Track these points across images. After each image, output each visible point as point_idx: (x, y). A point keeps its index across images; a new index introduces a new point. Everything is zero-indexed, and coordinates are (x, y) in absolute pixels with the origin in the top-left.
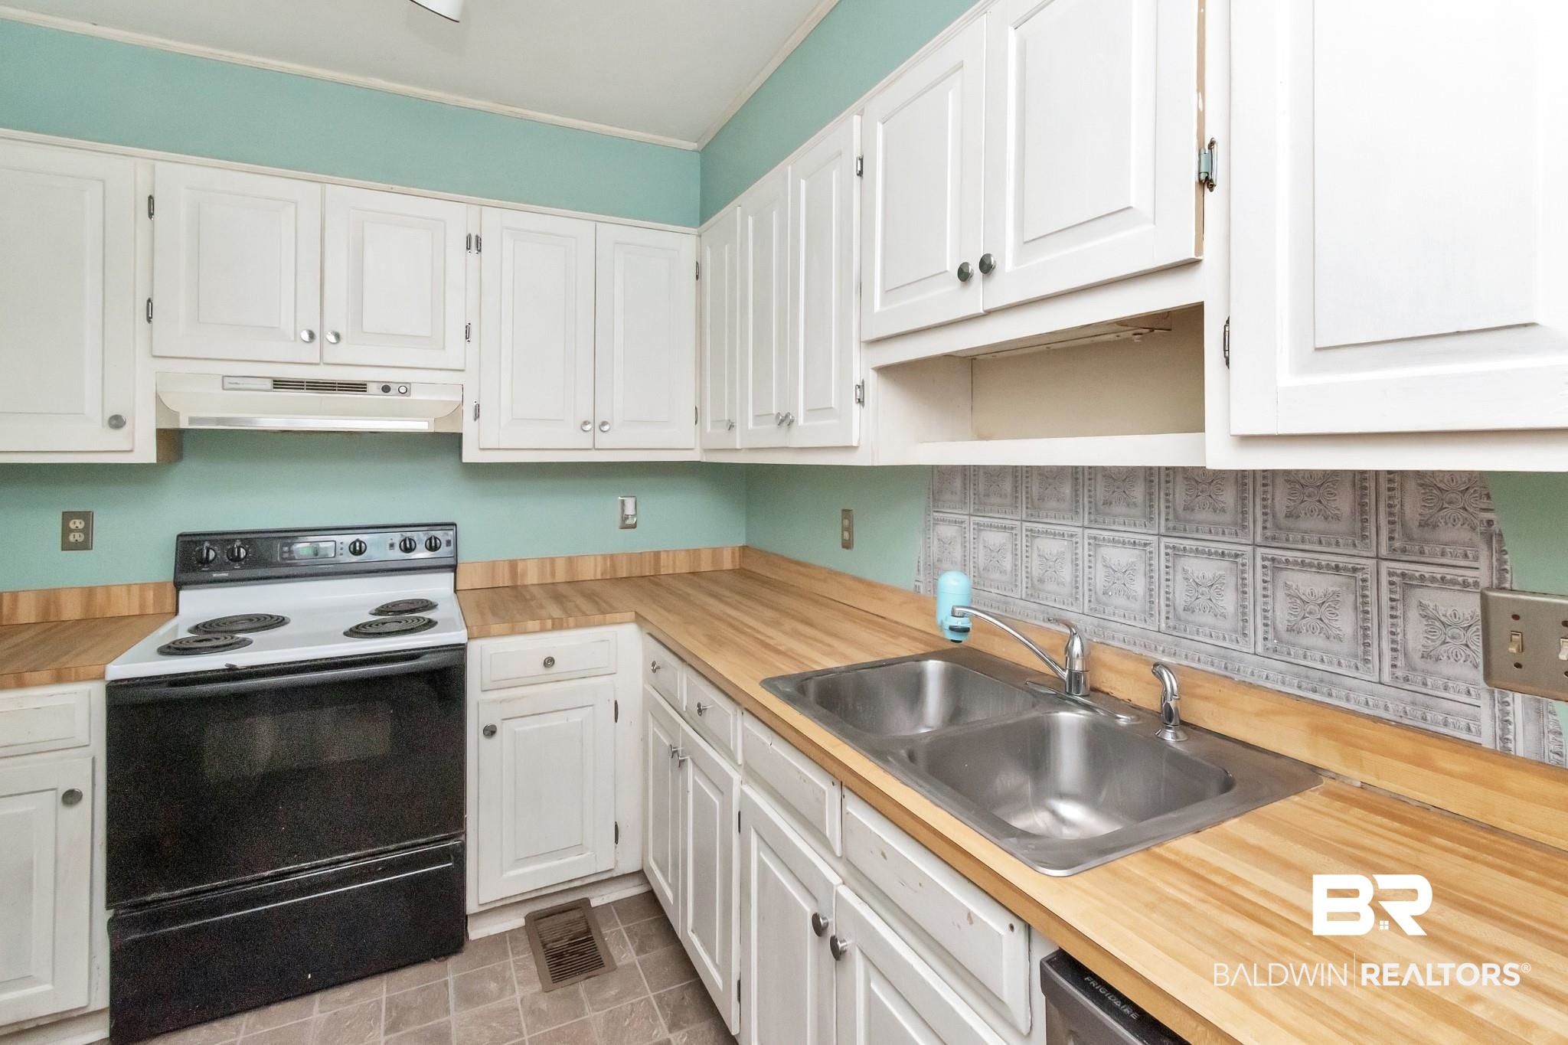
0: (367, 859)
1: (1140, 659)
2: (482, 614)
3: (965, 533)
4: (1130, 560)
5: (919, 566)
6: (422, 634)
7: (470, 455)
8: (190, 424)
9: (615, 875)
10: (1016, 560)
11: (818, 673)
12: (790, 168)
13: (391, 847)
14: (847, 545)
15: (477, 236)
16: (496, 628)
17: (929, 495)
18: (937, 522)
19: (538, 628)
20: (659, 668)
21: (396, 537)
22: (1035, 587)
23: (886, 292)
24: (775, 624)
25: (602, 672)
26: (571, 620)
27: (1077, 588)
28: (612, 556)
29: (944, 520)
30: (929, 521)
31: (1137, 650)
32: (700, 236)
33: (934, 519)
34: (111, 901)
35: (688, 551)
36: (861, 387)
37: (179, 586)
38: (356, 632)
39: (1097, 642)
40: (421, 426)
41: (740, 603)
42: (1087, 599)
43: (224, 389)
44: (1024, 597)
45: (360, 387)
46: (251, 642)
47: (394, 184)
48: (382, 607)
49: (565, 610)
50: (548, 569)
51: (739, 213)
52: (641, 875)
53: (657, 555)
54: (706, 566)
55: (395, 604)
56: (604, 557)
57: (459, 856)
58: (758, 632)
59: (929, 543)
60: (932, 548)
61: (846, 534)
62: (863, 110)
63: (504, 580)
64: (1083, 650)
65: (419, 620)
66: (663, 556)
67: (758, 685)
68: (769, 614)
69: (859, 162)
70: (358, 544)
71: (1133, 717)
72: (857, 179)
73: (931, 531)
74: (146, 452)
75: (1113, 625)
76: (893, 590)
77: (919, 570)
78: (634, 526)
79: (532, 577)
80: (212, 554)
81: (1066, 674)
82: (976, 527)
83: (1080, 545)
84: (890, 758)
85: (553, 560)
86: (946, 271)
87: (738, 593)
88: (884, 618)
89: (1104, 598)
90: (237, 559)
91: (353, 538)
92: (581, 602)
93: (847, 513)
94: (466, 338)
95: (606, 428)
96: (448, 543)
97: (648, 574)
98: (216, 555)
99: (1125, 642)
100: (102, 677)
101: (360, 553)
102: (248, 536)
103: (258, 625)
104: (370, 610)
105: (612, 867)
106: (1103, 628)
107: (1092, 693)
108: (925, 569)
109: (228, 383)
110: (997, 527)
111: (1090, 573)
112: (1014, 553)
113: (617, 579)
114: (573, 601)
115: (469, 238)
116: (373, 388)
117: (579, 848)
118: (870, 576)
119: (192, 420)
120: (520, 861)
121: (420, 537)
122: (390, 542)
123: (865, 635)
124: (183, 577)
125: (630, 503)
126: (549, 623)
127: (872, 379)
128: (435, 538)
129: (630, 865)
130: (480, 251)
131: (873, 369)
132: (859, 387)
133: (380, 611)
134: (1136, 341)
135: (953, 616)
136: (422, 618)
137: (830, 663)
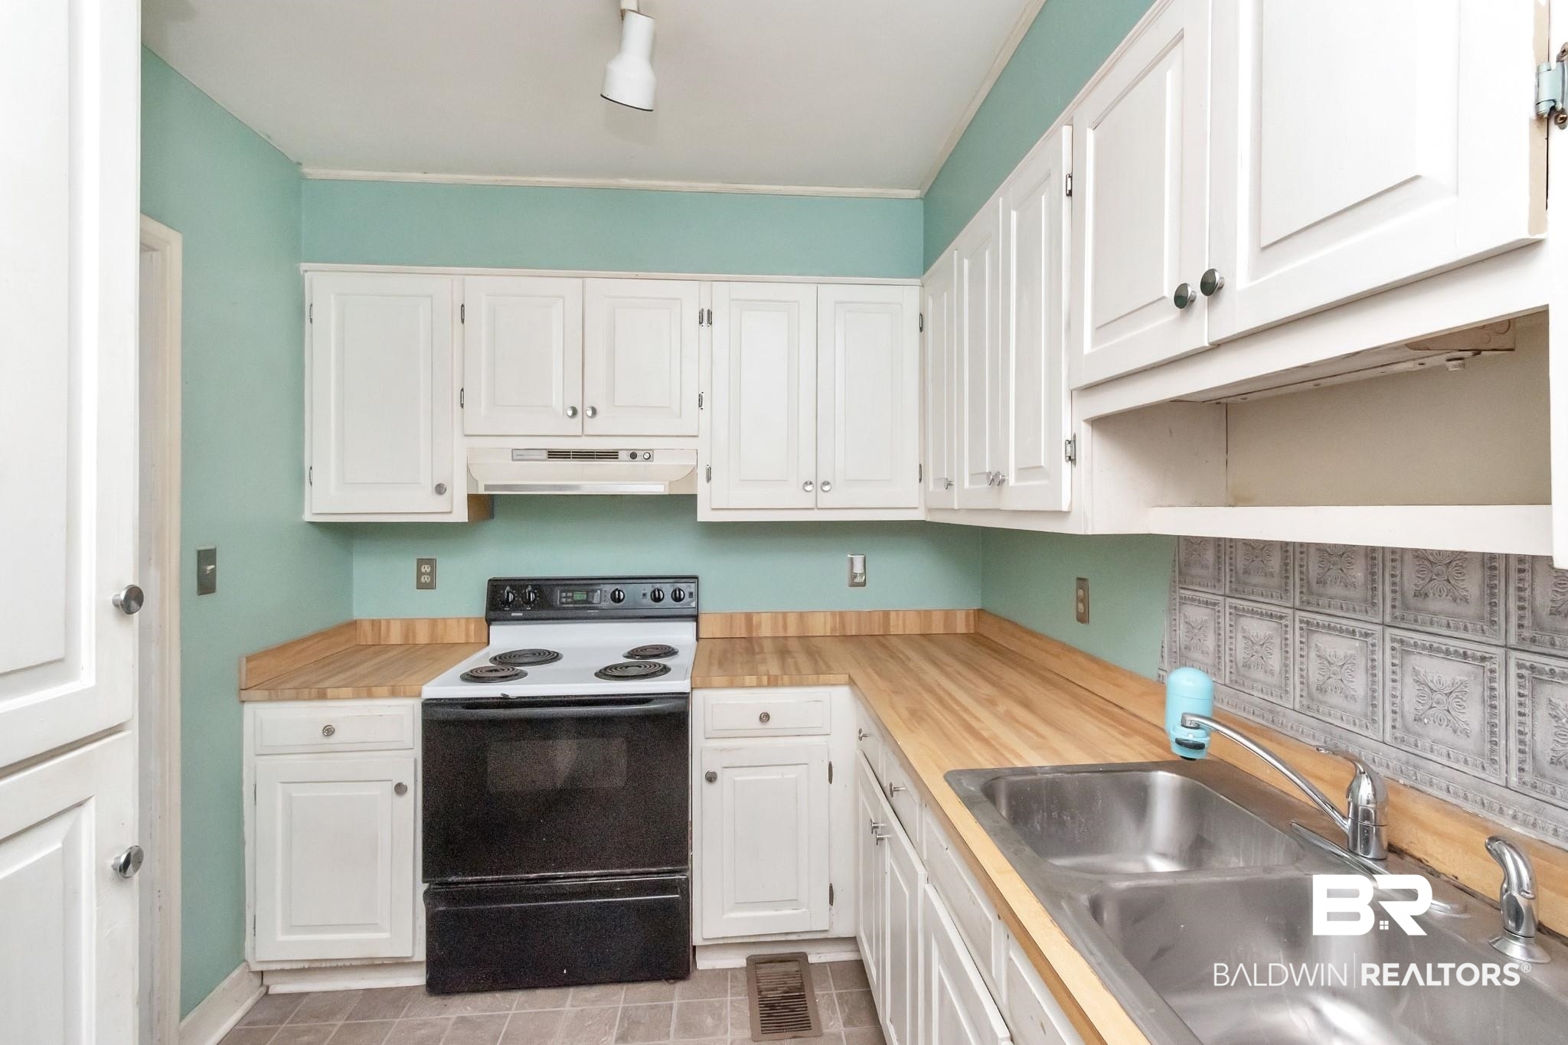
0: (609, 878)
1: (1474, 821)
2: (710, 664)
3: (1219, 617)
4: (1459, 678)
5: (1162, 651)
6: (655, 681)
7: (704, 514)
8: (486, 490)
9: (829, 936)
10: (1286, 658)
11: (1016, 771)
12: (1001, 199)
13: (628, 871)
14: (1083, 618)
15: (709, 311)
16: (716, 680)
17: (1174, 566)
18: (1184, 600)
19: (755, 684)
20: (865, 736)
21: (648, 588)
22: (1313, 698)
23: (1099, 329)
24: (990, 703)
25: (816, 731)
26: (786, 678)
27: (1374, 706)
28: (842, 614)
29: (1193, 600)
30: (1174, 599)
31: (1469, 807)
32: (923, 286)
33: (1181, 598)
34: (427, 874)
35: (919, 612)
36: (1072, 442)
37: (489, 621)
38: (605, 674)
39: (1405, 785)
40: (658, 489)
41: (959, 674)
42: (1389, 724)
43: (513, 460)
44: (1297, 707)
45: (612, 455)
46: (526, 674)
47: (639, 271)
48: (633, 650)
49: (784, 669)
50: (781, 623)
51: (957, 257)
52: (853, 940)
53: (886, 614)
54: (938, 628)
55: (644, 649)
56: (833, 614)
57: (684, 889)
58: (966, 710)
59: (1175, 625)
60: (1178, 632)
61: (1081, 606)
62: (1072, 119)
63: (741, 632)
64: (1375, 795)
65: (655, 666)
66: (893, 615)
67: (941, 776)
68: (987, 690)
69: (1069, 179)
70: (617, 593)
71: (1456, 906)
72: (1065, 199)
73: (1178, 612)
74: (460, 514)
75: (1432, 766)
76: (1132, 676)
77: (1162, 657)
78: (864, 584)
79: (766, 631)
80: (511, 596)
81: (1347, 825)
82: (1232, 611)
83: (1378, 650)
84: (1064, 905)
85: (785, 614)
86: (1164, 297)
87: (961, 661)
88: (1122, 708)
89: (1417, 727)
90: (528, 602)
91: (613, 588)
92: (802, 659)
93: (1082, 582)
94: (700, 406)
95: (826, 488)
96: (691, 594)
97: (877, 633)
98: (514, 598)
99: (1449, 792)
100: (419, 695)
101: (619, 600)
102: (539, 583)
103: (538, 659)
104: (623, 653)
105: (827, 929)
106: (1415, 767)
107: (1392, 857)
108: (1170, 656)
109: (518, 455)
110: (1261, 614)
111: (1394, 688)
112: (1284, 649)
113: (846, 636)
114: (795, 658)
115: (701, 313)
116: (623, 455)
117: (794, 902)
118: (1107, 655)
119: (487, 487)
120: (740, 905)
121: (667, 589)
122: (643, 592)
123: (1092, 728)
124: (492, 614)
125: (858, 561)
126: (765, 679)
127: (1085, 434)
128: (680, 590)
129: (843, 930)
130: (711, 324)
131: (1086, 421)
132: (1070, 442)
133: (631, 654)
134: (1451, 369)
135: (1183, 726)
136: (657, 663)
137: (1034, 759)
